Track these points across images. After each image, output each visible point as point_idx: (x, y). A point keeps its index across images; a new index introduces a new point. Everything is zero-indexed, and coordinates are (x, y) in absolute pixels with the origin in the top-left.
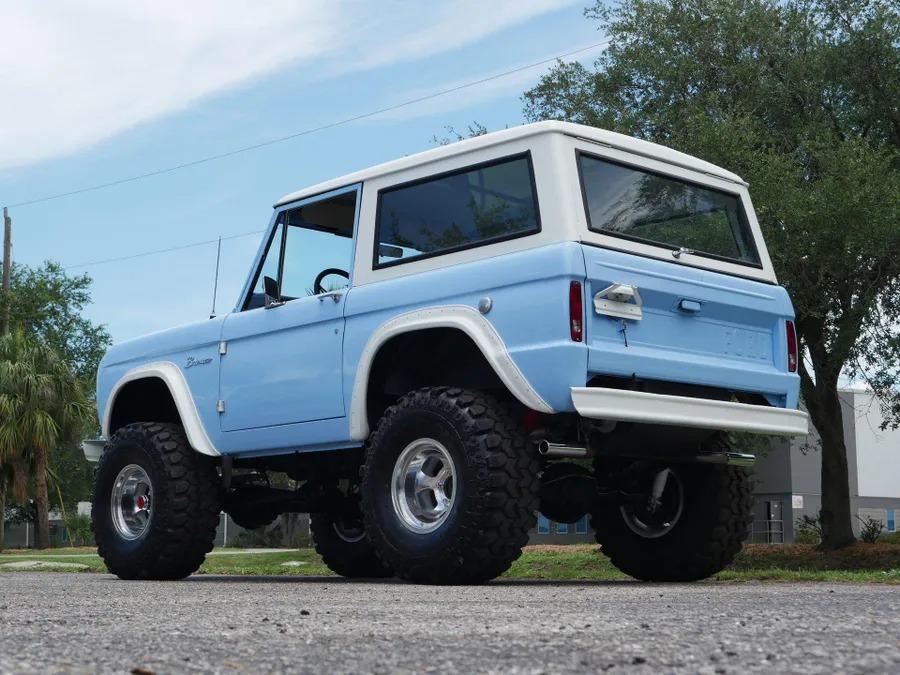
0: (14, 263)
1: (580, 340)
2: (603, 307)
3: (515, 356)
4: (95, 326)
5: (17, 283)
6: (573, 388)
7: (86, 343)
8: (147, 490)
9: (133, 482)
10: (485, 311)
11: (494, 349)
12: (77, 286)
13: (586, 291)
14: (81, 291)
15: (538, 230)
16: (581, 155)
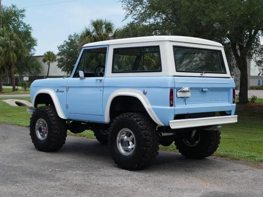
0: (2, 5)
1: (172, 106)
2: (180, 94)
3: (153, 108)
4: (27, 24)
5: (4, 11)
6: (170, 121)
7: (25, 29)
8: (46, 125)
9: (41, 123)
10: (145, 93)
11: (147, 106)
12: (21, 12)
13: (175, 91)
14: (22, 13)
15: (161, 71)
16: (174, 47)
